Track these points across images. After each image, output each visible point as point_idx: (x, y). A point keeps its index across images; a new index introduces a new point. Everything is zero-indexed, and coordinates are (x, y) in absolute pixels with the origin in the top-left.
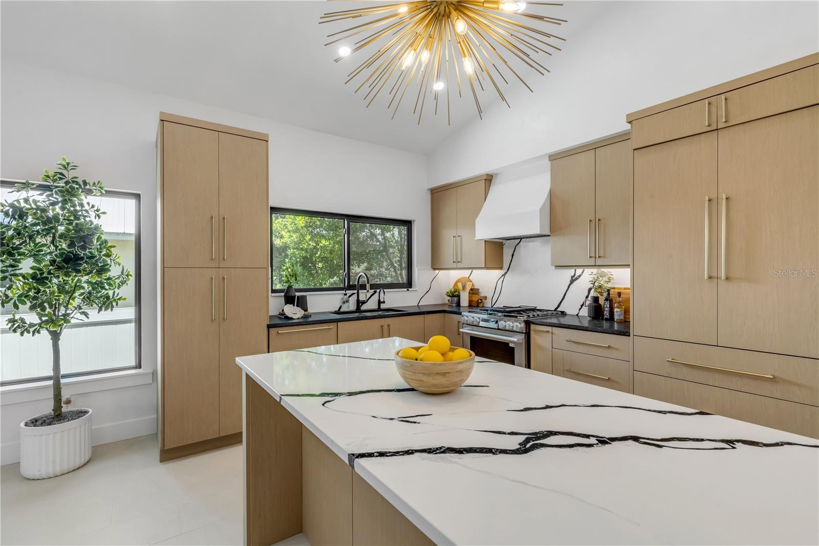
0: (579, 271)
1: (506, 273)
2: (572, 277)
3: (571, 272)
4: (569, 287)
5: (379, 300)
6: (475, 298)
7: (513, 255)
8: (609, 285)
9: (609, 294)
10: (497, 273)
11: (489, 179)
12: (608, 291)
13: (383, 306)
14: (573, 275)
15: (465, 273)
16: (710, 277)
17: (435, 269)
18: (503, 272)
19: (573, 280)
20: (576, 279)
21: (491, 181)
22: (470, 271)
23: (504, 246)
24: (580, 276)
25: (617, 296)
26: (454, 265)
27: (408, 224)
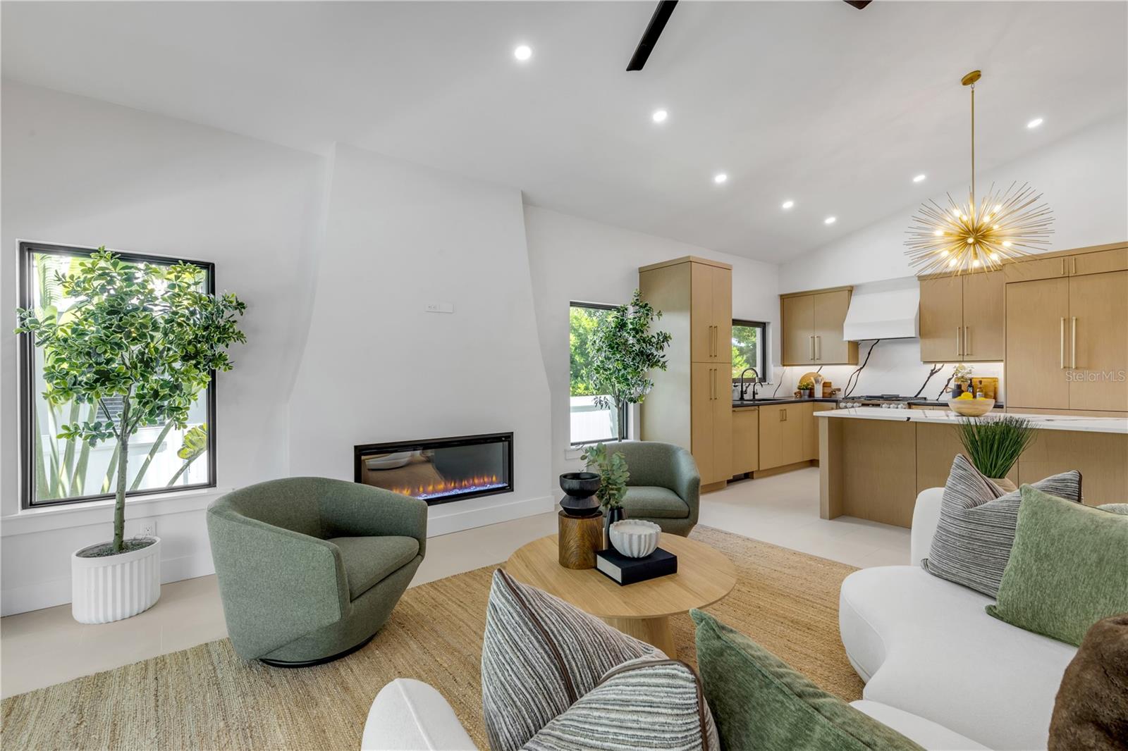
0: (938, 366)
1: (861, 368)
2: (932, 371)
3: (932, 366)
4: (929, 378)
5: (754, 392)
6: (828, 390)
7: (869, 353)
8: (969, 376)
9: (971, 382)
10: (853, 368)
11: (850, 290)
12: (971, 380)
13: (757, 397)
14: (933, 368)
15: (814, 369)
16: (1065, 367)
17: (784, 365)
18: (858, 367)
19: (933, 373)
20: (936, 372)
21: (851, 291)
22: (819, 367)
23: (860, 346)
24: (939, 370)
25: (978, 383)
26: (812, 362)
27: (763, 326)
